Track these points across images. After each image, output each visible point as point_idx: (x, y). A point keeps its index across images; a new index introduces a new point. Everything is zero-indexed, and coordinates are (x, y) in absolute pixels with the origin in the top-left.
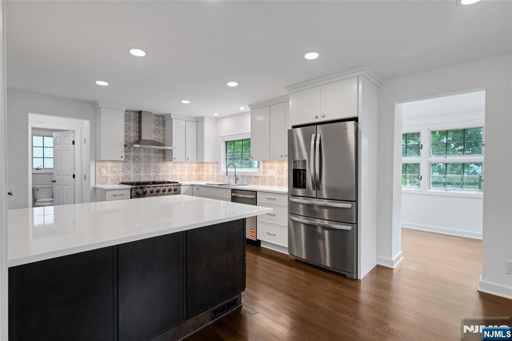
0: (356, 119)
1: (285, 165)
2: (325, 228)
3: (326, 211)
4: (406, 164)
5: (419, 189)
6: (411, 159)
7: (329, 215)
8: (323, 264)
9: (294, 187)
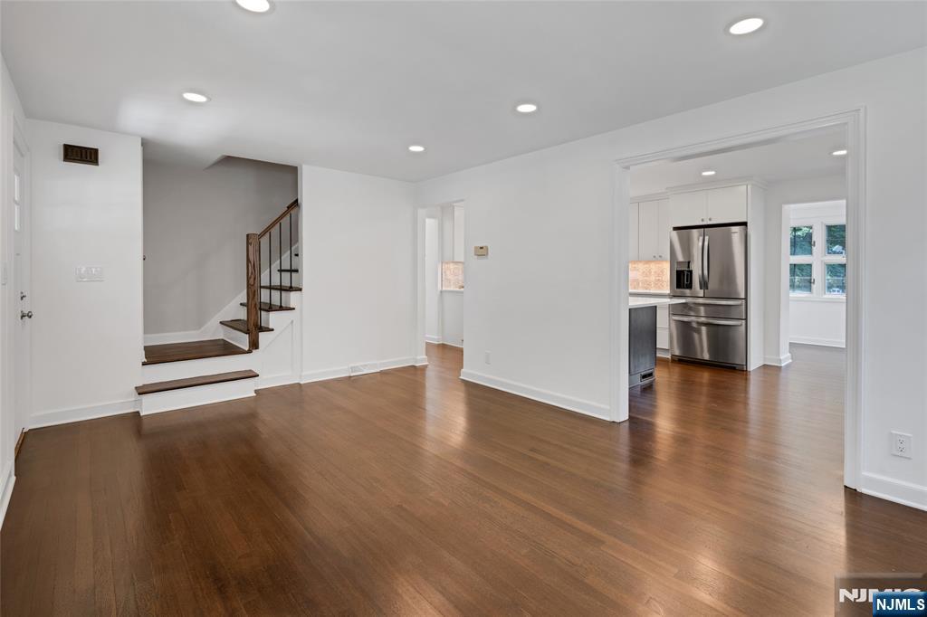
0: (745, 224)
1: (666, 266)
2: (701, 324)
3: (702, 308)
4: (795, 265)
5: (811, 295)
6: (800, 259)
7: (706, 312)
8: (699, 357)
9: (677, 287)
